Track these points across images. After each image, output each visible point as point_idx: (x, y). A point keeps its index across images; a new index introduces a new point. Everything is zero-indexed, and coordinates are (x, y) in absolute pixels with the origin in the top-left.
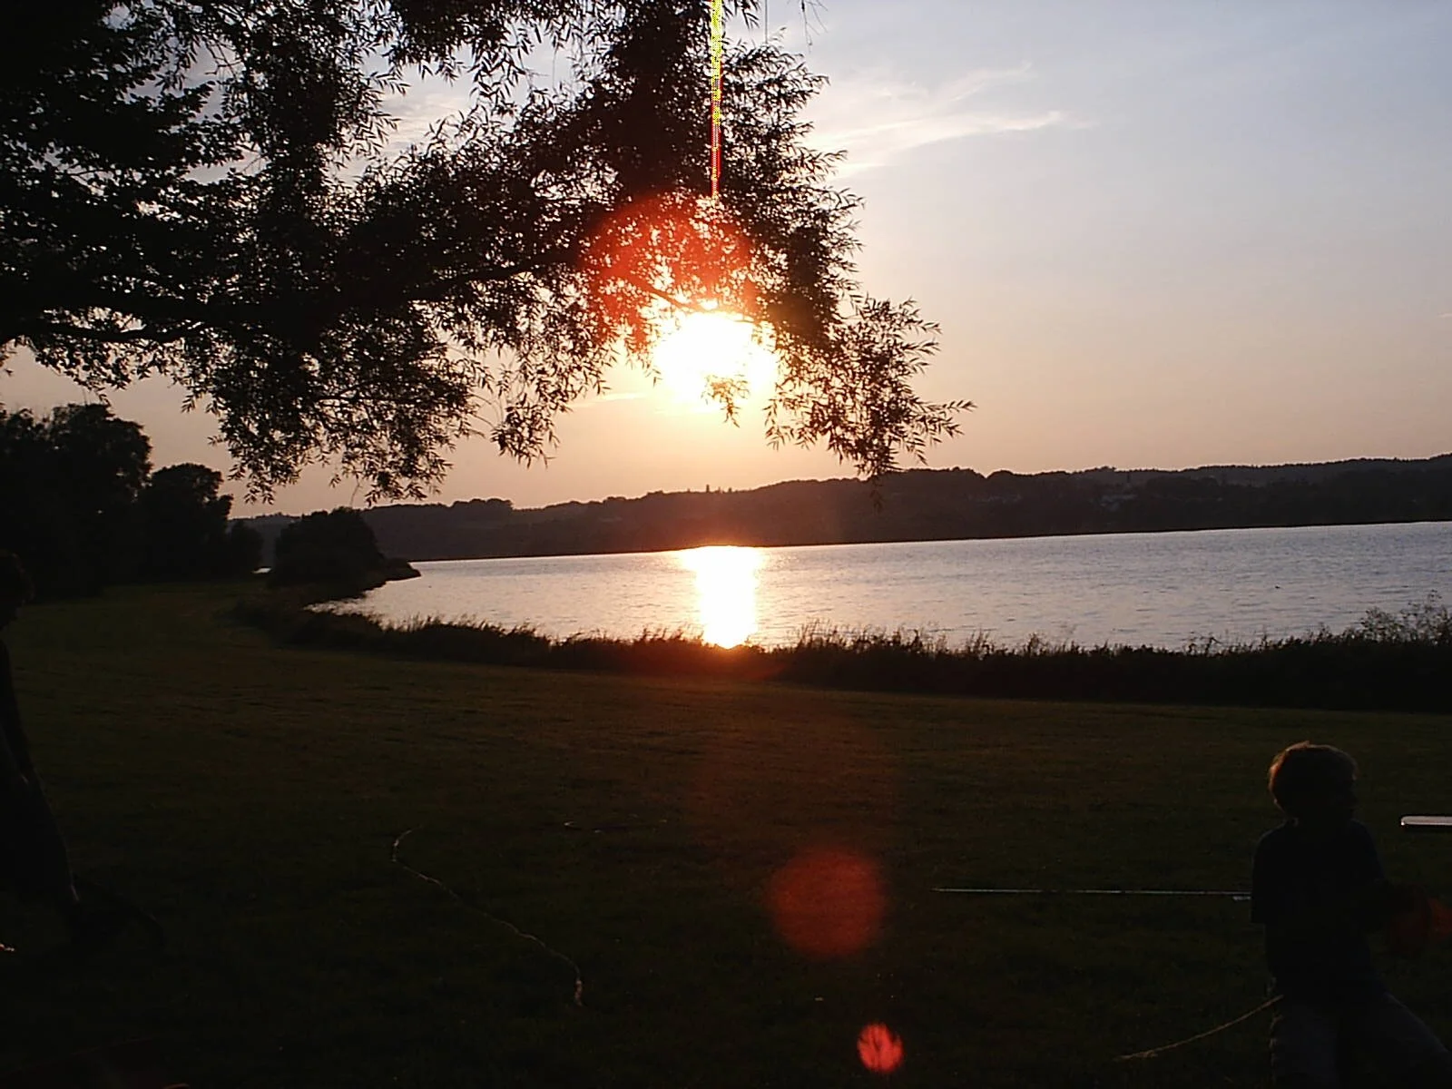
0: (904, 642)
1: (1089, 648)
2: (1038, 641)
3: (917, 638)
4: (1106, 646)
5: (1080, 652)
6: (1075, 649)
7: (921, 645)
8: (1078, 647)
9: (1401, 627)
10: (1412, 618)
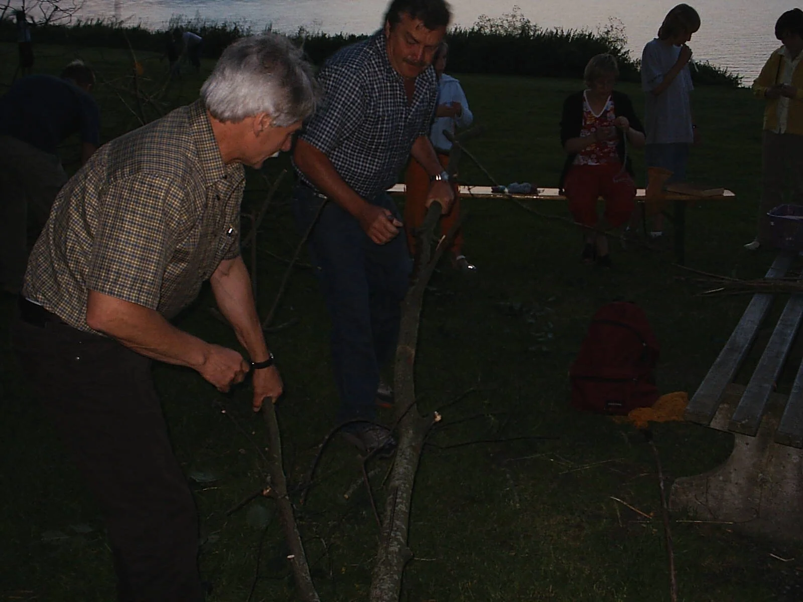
0: (228, 29)
1: (332, 35)
2: (303, 30)
3: (236, 28)
4: (341, 35)
5: (327, 37)
6: (324, 35)
7: (238, 31)
8: (325, 34)
9: (500, 26)
10: (505, 22)
